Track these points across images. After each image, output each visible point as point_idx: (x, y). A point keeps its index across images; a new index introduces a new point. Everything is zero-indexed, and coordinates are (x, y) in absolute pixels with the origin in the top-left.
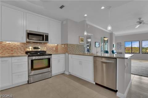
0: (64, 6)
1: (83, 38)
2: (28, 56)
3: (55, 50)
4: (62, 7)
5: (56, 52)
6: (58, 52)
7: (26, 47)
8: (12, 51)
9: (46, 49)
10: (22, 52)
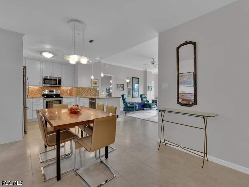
0: (93, 41)
1: (96, 80)
2: (44, 98)
3: (69, 94)
4: (91, 41)
5: (70, 96)
6: (72, 95)
7: (43, 91)
8: (32, 93)
9: (60, 93)
10: (40, 95)
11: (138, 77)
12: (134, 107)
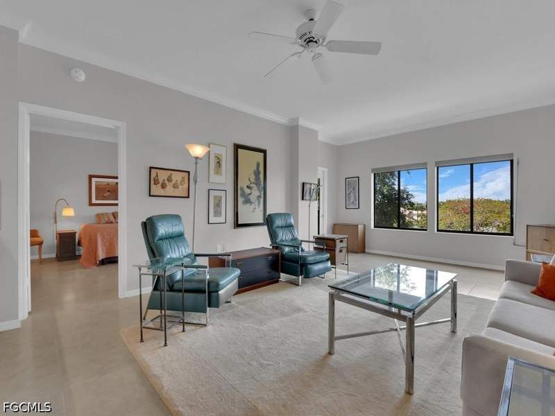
11: (262, 147)
12: (202, 291)
